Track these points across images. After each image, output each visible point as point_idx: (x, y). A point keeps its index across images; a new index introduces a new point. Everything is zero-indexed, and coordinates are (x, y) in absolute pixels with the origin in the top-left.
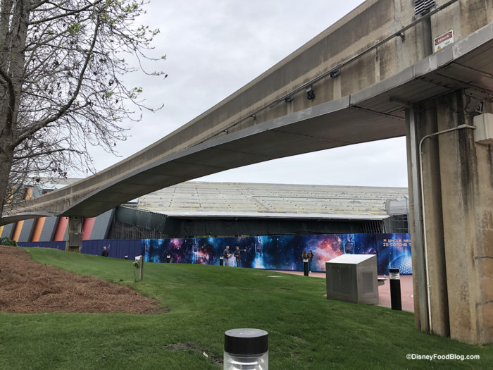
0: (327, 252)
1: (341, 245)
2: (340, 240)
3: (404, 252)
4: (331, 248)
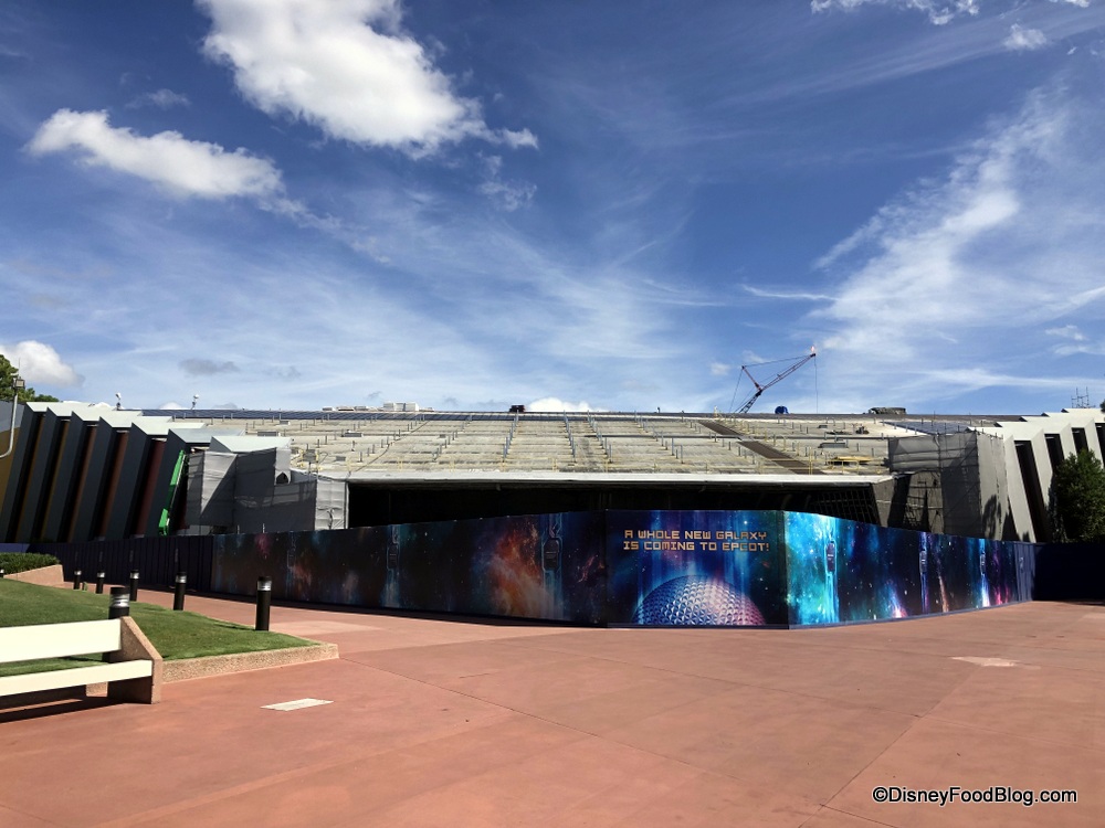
0: (511, 565)
1: (538, 547)
2: (535, 534)
3: (685, 566)
4: (518, 555)
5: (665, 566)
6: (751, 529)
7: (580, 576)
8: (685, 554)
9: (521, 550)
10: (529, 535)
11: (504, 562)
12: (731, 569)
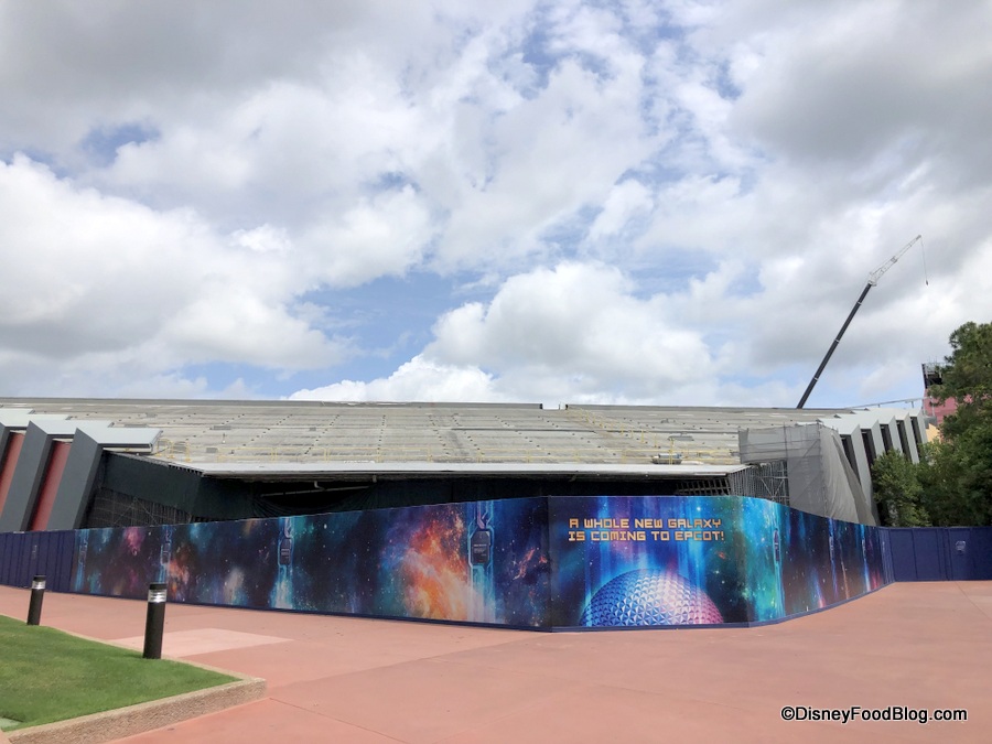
0: (431, 561)
1: (463, 540)
2: (459, 524)
3: (636, 558)
4: (438, 549)
5: (614, 559)
6: (706, 516)
7: (517, 572)
8: (636, 545)
9: (443, 542)
10: (452, 525)
11: (420, 557)
12: (686, 561)
